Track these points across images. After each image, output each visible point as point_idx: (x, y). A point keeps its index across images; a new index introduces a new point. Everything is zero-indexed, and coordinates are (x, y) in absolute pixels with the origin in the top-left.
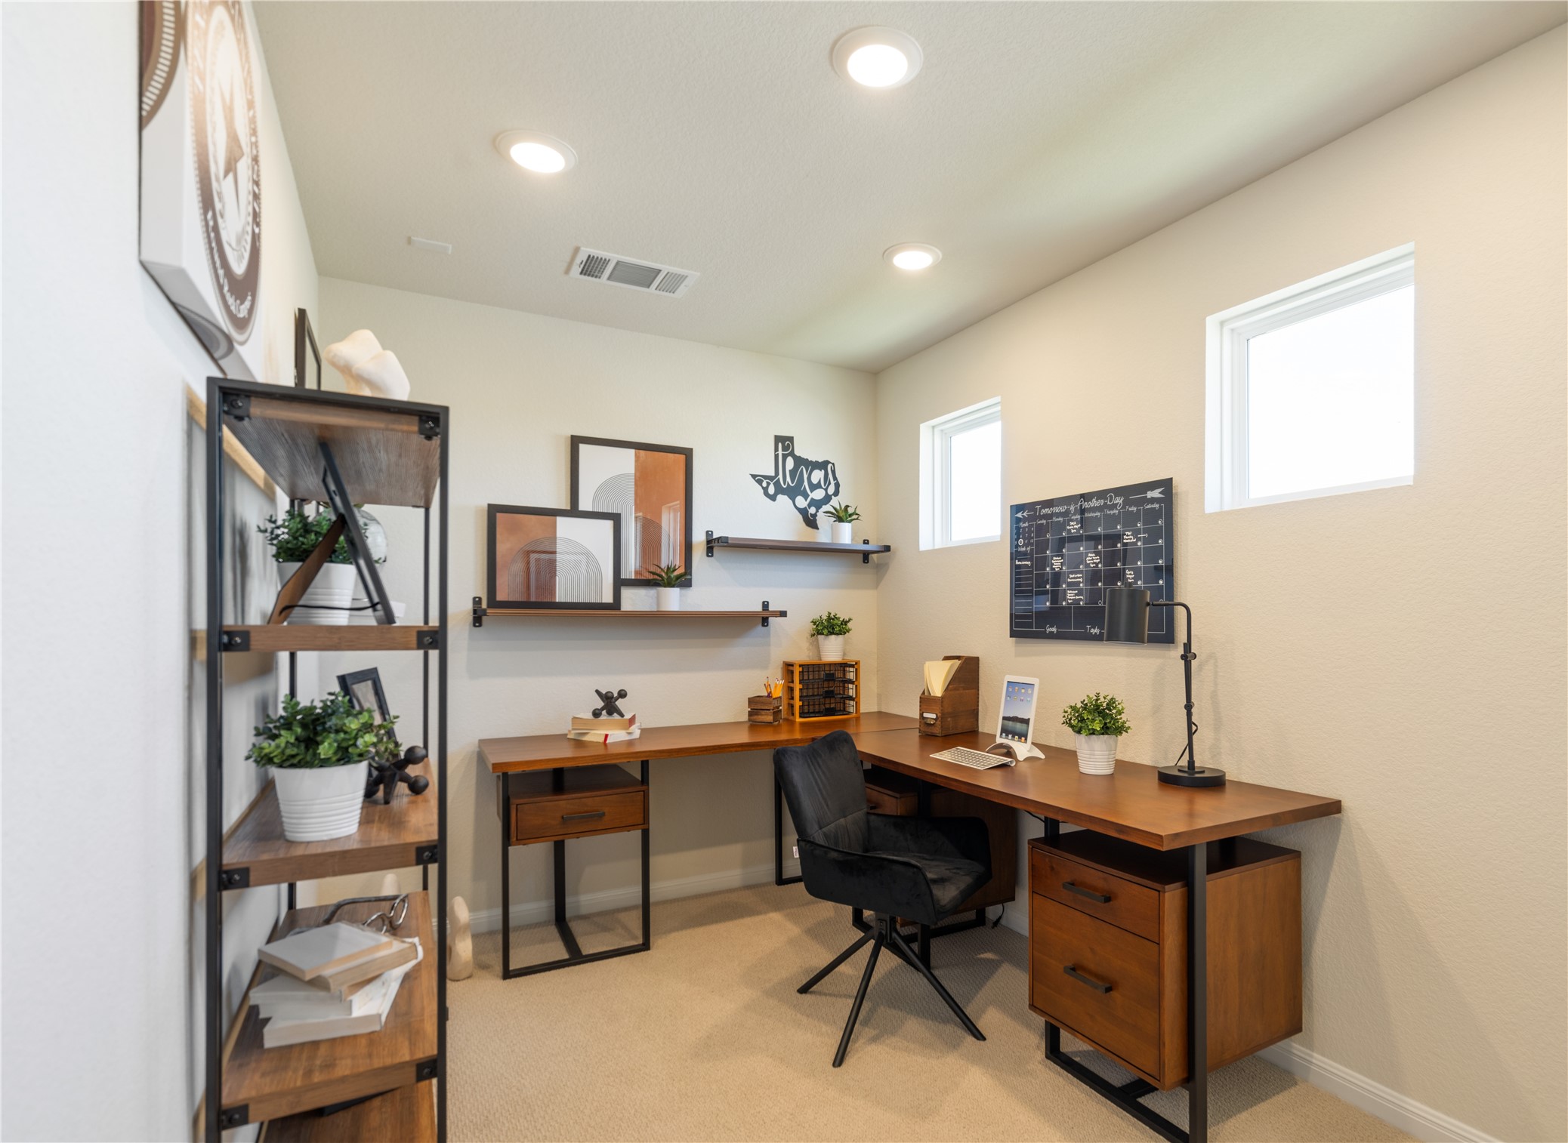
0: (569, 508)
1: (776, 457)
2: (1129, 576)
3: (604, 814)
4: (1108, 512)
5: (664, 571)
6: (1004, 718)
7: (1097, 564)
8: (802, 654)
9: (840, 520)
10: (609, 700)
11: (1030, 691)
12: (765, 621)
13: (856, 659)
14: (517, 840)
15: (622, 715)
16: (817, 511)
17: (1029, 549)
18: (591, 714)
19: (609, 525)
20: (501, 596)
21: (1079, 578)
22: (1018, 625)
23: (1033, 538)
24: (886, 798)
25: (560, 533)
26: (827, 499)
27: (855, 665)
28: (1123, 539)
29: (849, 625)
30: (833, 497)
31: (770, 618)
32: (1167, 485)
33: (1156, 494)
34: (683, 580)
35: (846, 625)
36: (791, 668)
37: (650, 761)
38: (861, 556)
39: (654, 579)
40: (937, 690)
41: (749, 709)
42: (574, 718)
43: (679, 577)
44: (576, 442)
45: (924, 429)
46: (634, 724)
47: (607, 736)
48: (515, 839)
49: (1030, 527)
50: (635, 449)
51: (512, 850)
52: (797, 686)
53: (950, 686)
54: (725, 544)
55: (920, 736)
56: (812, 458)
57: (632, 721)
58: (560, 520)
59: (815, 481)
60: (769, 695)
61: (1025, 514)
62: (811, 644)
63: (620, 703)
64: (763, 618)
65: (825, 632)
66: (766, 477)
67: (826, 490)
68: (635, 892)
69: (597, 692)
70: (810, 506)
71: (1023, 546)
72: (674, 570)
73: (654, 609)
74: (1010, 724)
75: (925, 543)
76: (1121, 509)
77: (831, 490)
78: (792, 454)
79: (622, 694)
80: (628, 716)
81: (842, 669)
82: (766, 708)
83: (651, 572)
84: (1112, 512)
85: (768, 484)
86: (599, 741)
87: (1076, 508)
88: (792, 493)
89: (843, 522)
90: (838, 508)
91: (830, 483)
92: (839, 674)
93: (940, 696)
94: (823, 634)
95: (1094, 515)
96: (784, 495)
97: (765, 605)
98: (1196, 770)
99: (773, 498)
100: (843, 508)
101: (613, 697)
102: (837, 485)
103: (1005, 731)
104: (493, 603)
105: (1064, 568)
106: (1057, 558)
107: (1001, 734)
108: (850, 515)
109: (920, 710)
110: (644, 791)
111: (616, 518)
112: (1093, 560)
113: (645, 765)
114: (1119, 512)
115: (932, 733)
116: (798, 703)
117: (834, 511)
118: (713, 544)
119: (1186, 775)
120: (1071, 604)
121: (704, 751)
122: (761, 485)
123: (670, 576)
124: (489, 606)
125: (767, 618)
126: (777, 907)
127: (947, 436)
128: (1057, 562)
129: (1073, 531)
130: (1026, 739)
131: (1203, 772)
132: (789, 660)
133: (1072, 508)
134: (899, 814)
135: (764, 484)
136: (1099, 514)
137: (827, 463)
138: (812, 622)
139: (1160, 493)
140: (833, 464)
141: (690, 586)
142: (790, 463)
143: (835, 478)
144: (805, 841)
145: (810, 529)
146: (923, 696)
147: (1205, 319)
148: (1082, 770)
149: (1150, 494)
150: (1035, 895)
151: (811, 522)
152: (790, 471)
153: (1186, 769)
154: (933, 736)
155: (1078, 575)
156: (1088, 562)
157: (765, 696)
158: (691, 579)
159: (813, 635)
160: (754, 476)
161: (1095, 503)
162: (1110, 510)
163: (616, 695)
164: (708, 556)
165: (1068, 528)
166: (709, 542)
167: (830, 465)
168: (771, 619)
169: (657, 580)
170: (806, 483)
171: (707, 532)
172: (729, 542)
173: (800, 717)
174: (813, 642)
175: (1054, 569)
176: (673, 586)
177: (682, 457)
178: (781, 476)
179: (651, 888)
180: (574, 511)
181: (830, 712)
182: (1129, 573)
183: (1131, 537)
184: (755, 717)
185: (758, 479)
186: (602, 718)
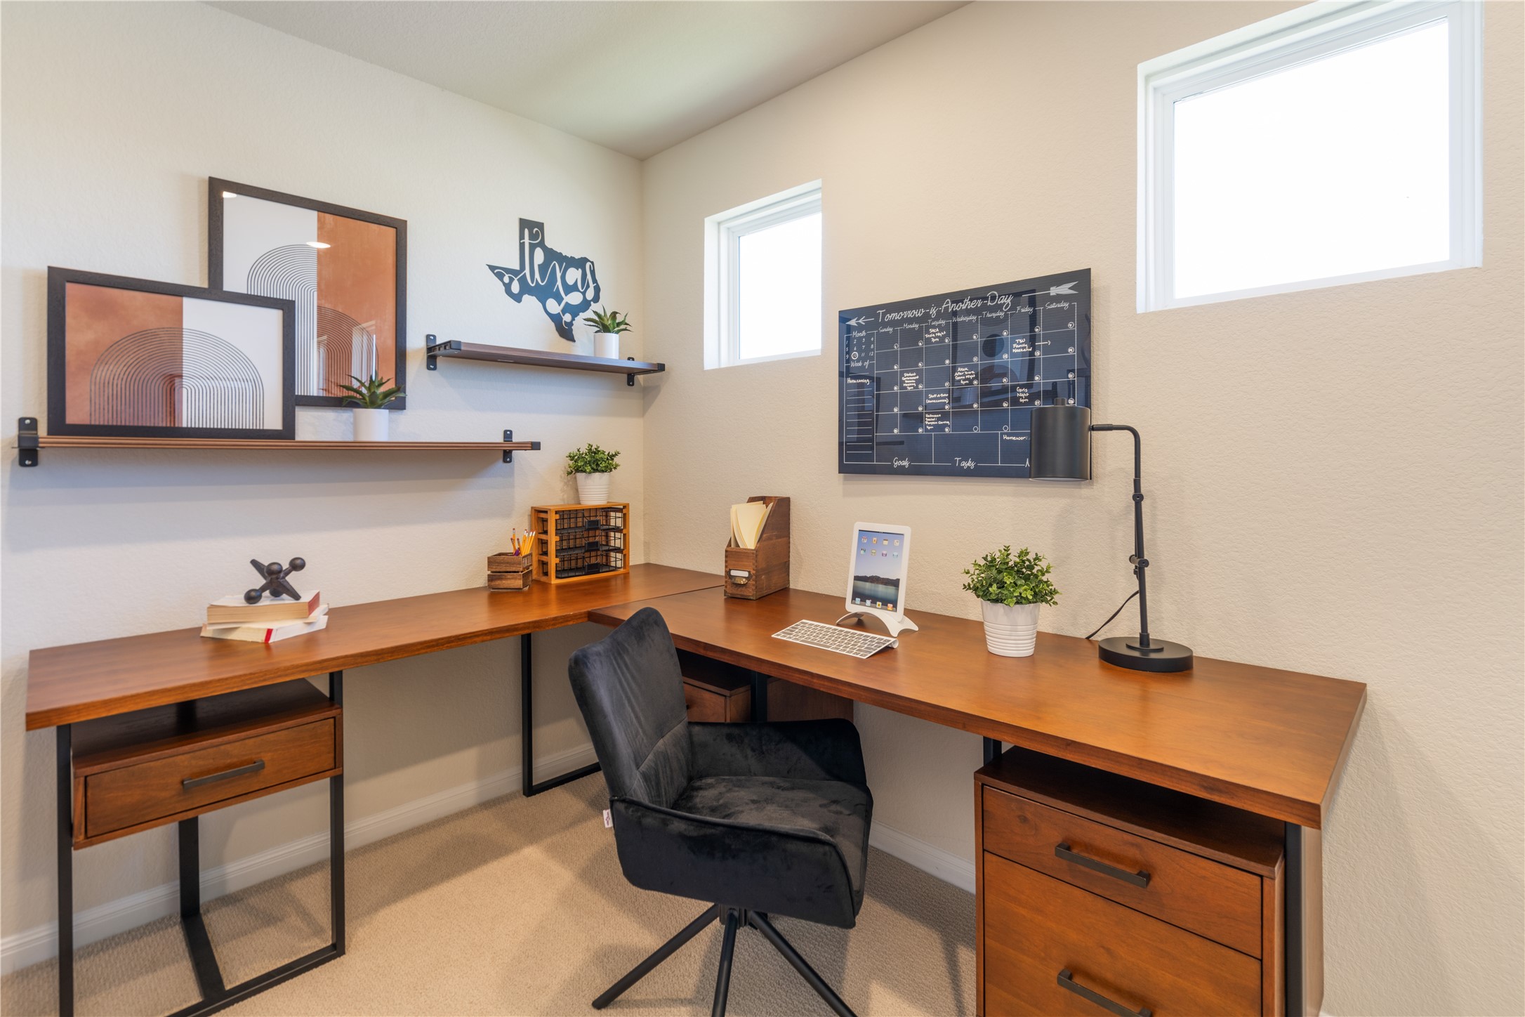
0: (206, 285)
1: (522, 246)
2: (1021, 395)
3: (262, 766)
4: (989, 315)
5: (365, 386)
6: (857, 578)
7: (971, 381)
8: (555, 497)
9: (606, 329)
10: (274, 576)
11: (897, 543)
12: (507, 456)
13: (624, 501)
14: (86, 837)
15: (296, 596)
16: (573, 319)
17: (867, 364)
18: (242, 596)
19: (275, 316)
20: (74, 416)
21: (944, 398)
22: (849, 458)
23: (873, 350)
24: (707, 695)
25: (188, 323)
26: (585, 305)
27: (623, 510)
28: (1012, 348)
29: (616, 460)
30: (592, 303)
31: (514, 452)
32: (1082, 279)
33: (1065, 289)
34: (395, 400)
35: (613, 459)
36: (543, 515)
37: (344, 672)
38: (625, 376)
39: (349, 397)
40: (749, 540)
41: (489, 572)
42: (212, 607)
43: (387, 394)
44: (216, 187)
45: (709, 223)
46: (318, 606)
47: (269, 632)
48: (82, 837)
49: (868, 337)
50: (318, 211)
51: (79, 856)
52: (553, 539)
53: (764, 536)
54: (456, 352)
55: (725, 599)
56: (567, 252)
57: (313, 604)
58: (189, 304)
59: (570, 281)
60: (518, 553)
61: (860, 321)
62: (566, 483)
63: (293, 579)
64: (505, 451)
65: (588, 469)
66: (508, 271)
67: (584, 293)
68: (317, 844)
69: (255, 563)
70: (564, 311)
71: (858, 361)
72: (381, 384)
73: (351, 439)
74: (868, 586)
75: (711, 360)
76: (1008, 311)
77: (590, 294)
78: (542, 244)
79: (297, 565)
80: (306, 597)
81: (604, 514)
82: (514, 569)
83: (344, 387)
84: (994, 315)
85: (511, 280)
86: (255, 639)
87: (938, 312)
88: (543, 293)
89: (609, 332)
90: (602, 313)
91: (588, 286)
92: (602, 520)
93: (753, 548)
94: (585, 472)
95: (967, 319)
96: (532, 296)
97: (508, 435)
98: (1152, 646)
99: (517, 298)
100: (608, 315)
101: (280, 571)
102: (597, 289)
103: (858, 595)
104: (58, 424)
105: (920, 386)
106: (910, 375)
107: (854, 599)
108: (619, 324)
109: (726, 567)
110: (334, 718)
111: (287, 308)
112: (964, 375)
113: (335, 680)
114: (1006, 315)
115: (742, 595)
116: (553, 561)
117: (597, 319)
118: (435, 354)
119: (1136, 654)
120: (931, 430)
121: (433, 646)
122: (502, 280)
123: (374, 392)
124: (51, 432)
125: (510, 452)
126: (533, 837)
127: (735, 237)
128: (909, 380)
129: (933, 340)
130: (895, 606)
131: (1161, 650)
132: (540, 504)
133: (933, 311)
134: (728, 721)
135: (506, 280)
136: (975, 318)
137: (585, 260)
138: (570, 456)
139: (1070, 288)
140: (592, 263)
141: (404, 408)
142: (539, 256)
143: (595, 281)
144: (623, 801)
145: (563, 340)
146: (729, 549)
147: (1136, 66)
148: (991, 649)
149: (1054, 291)
150: (986, 852)
151: (565, 332)
152: (539, 265)
153: (1137, 645)
154: (745, 599)
155: (942, 395)
156: (958, 378)
157: (512, 554)
158: (404, 398)
159: (569, 473)
160: (492, 268)
161: (967, 304)
162: (990, 313)
163: (286, 566)
164: (429, 368)
165: (927, 336)
166: (430, 349)
167: (588, 264)
168: (516, 454)
169: (356, 398)
170: (559, 283)
171: (428, 336)
172: (463, 348)
173: (557, 577)
174: (569, 481)
175: (906, 388)
176: (379, 407)
177: (392, 231)
178: (527, 271)
179: (345, 831)
180: (214, 290)
181: (594, 569)
182: (1020, 390)
183: (1024, 345)
184: (498, 583)
185: (498, 272)
186: (261, 603)
